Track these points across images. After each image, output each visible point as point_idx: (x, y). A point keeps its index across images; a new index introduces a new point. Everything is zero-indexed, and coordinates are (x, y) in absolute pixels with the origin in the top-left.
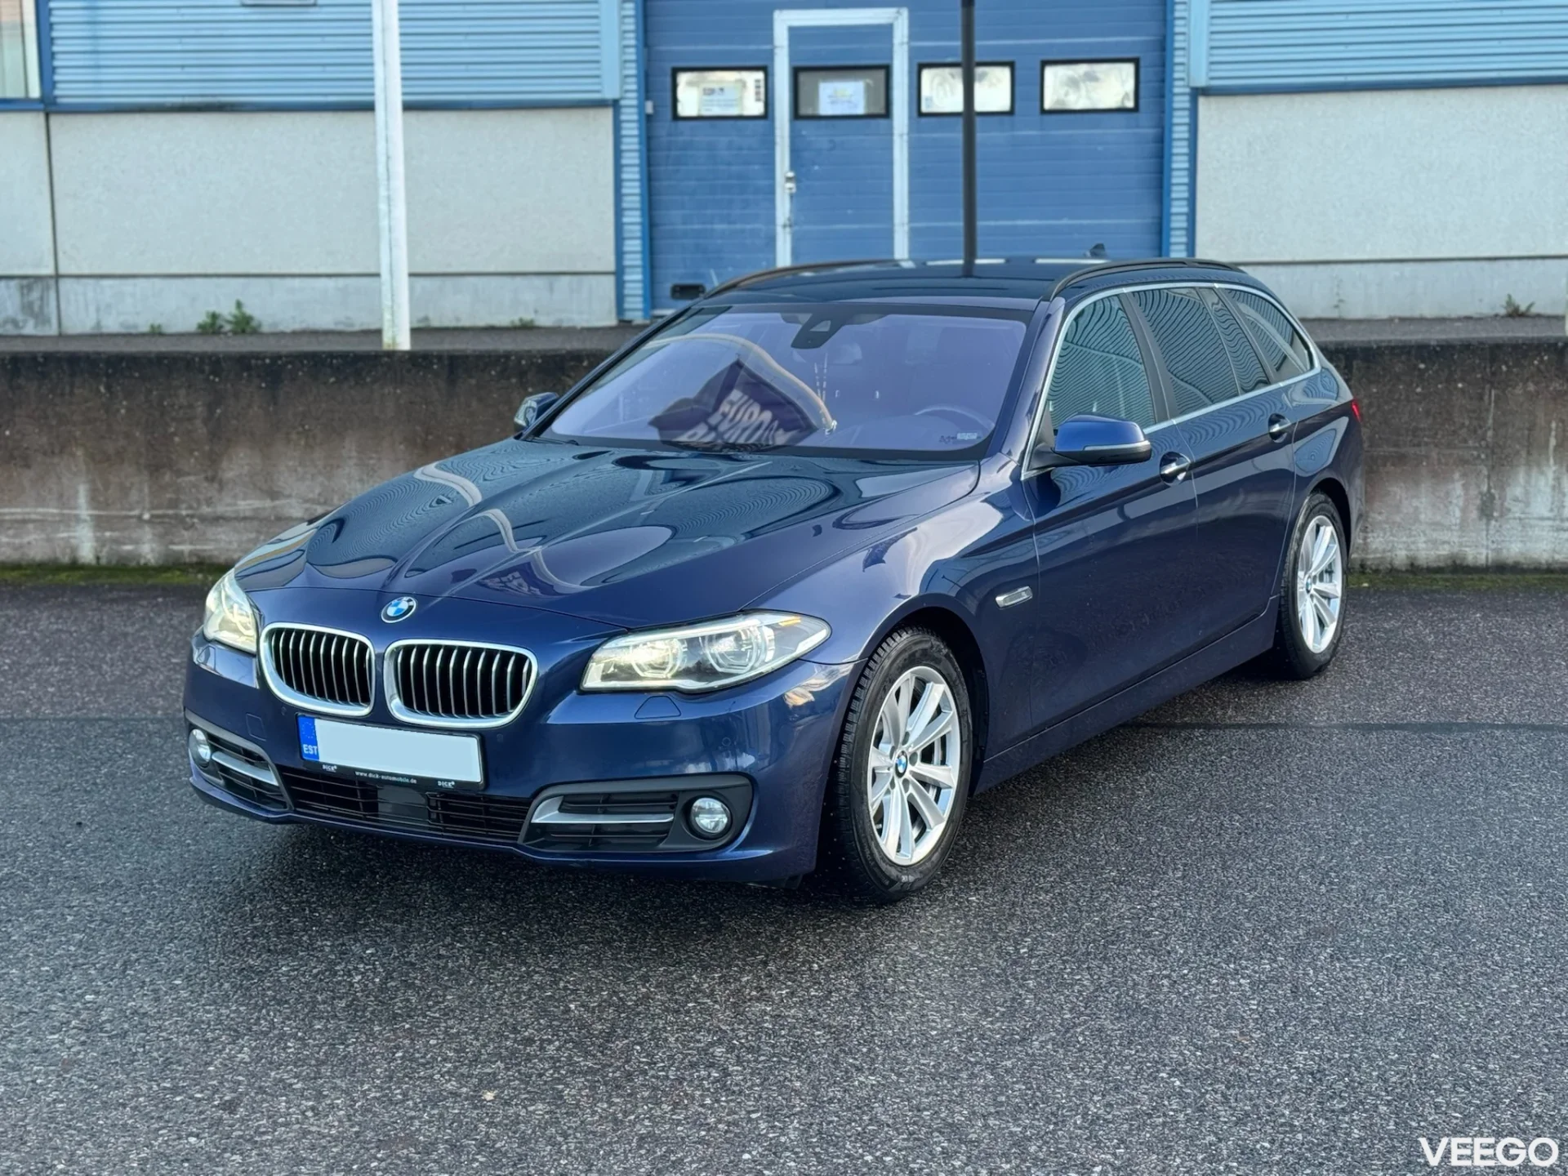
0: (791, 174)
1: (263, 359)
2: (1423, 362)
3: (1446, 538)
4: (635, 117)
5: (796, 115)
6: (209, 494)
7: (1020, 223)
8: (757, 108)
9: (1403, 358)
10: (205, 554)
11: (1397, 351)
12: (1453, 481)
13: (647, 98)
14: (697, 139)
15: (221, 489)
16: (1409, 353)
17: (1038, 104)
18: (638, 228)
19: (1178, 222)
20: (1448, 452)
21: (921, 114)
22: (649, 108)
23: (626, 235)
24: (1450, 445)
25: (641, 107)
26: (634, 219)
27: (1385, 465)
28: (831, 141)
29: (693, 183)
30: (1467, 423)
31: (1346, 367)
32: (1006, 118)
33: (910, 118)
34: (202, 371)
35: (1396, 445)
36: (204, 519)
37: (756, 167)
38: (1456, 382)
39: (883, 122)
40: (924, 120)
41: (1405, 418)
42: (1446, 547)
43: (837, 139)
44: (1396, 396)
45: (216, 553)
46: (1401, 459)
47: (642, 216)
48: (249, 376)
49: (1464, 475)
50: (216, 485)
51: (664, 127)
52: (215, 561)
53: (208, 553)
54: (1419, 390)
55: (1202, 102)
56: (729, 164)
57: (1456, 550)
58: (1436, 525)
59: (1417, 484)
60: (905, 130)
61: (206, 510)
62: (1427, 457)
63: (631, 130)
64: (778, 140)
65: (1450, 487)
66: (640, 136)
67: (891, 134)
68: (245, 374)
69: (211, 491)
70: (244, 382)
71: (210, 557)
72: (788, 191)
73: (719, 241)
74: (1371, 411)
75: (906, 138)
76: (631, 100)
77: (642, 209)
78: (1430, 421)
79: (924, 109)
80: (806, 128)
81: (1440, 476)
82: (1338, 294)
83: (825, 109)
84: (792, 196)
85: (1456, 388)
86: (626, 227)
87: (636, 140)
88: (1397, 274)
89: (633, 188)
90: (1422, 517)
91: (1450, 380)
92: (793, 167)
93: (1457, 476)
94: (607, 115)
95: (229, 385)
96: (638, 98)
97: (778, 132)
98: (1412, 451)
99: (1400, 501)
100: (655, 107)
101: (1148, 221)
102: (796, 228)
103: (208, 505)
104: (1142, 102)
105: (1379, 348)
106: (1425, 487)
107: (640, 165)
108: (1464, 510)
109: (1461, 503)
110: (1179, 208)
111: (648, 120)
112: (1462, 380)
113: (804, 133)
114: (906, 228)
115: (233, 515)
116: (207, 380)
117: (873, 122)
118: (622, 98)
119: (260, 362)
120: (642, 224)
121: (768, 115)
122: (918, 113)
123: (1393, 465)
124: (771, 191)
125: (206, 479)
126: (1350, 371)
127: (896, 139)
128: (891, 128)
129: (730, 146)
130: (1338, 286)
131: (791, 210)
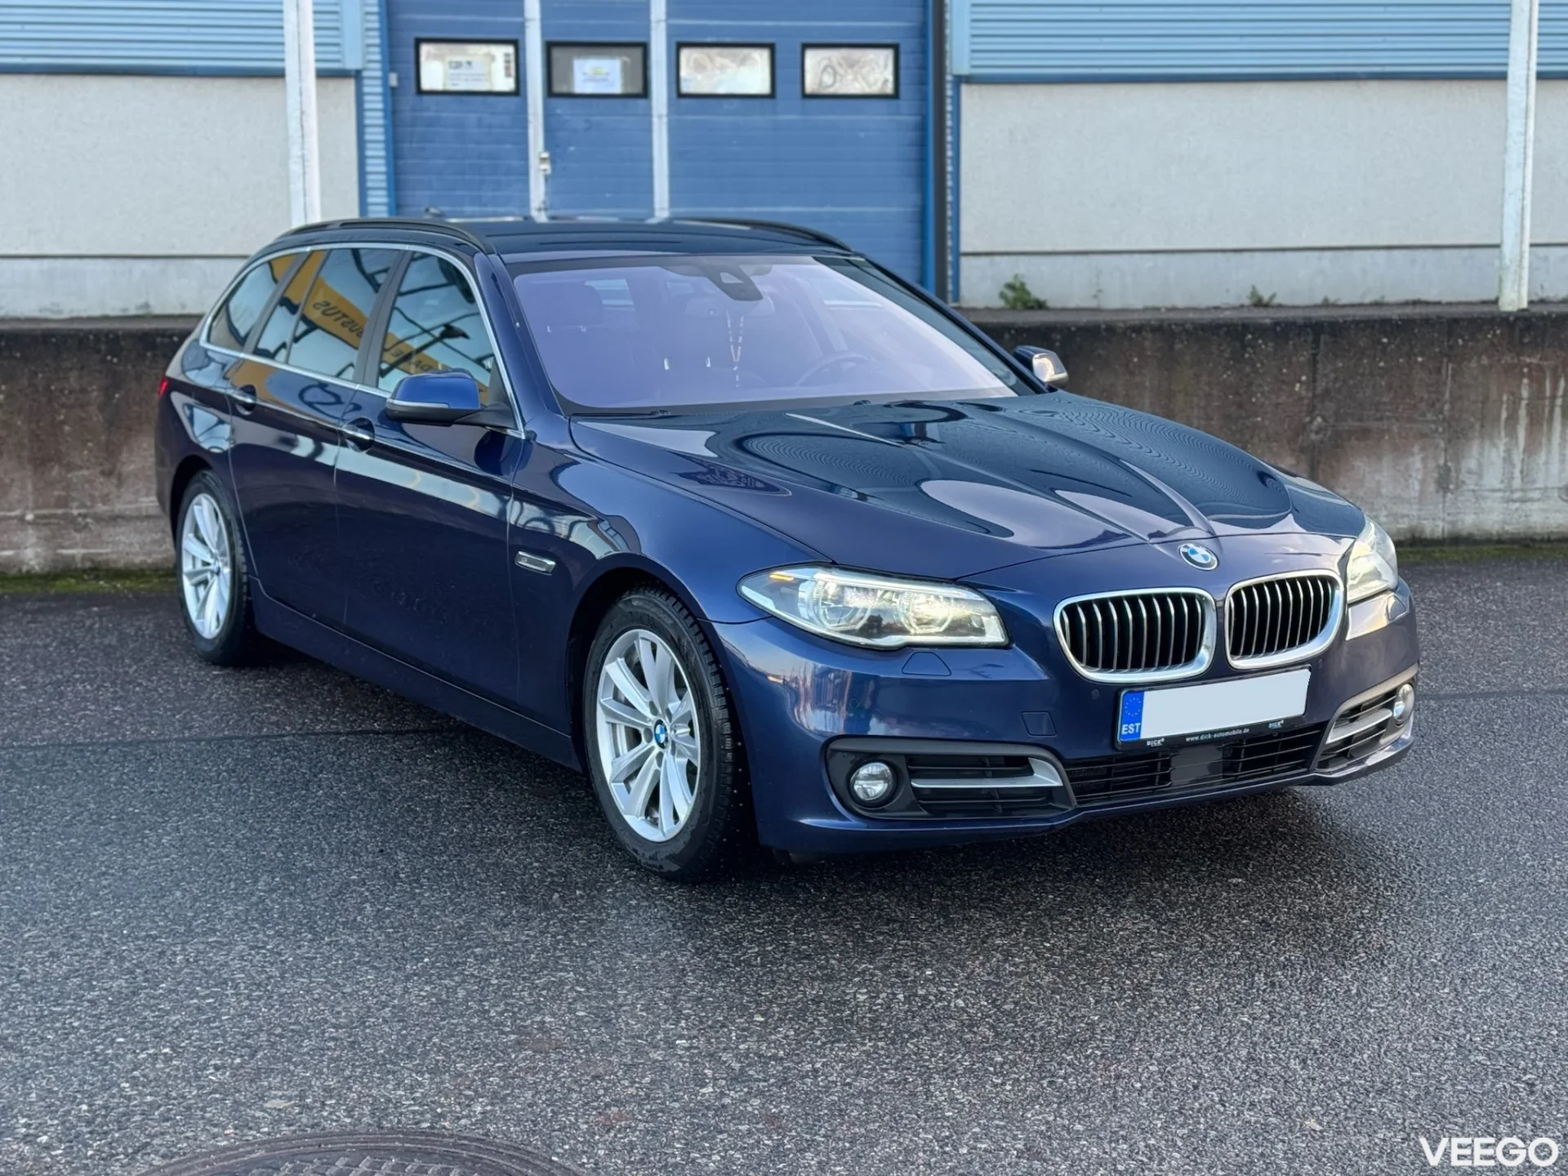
0: (545, 155)
1: (171, 337)
2: (1386, 336)
3: (1405, 512)
4: (379, 90)
5: (550, 92)
6: (106, 491)
7: (783, 209)
8: (507, 84)
9: (1368, 332)
10: (100, 558)
11: (1362, 325)
12: (1413, 454)
13: (391, 70)
14: (444, 115)
15: (120, 484)
16: (1373, 327)
17: (799, 87)
20: (1408, 426)
21: (680, 95)
22: (393, 80)
24: (1411, 420)
25: (385, 79)
27: (1349, 439)
29: (440, 162)
30: (1426, 396)
31: (1313, 342)
32: (768, 102)
33: (669, 98)
34: (98, 351)
35: (1361, 420)
36: (98, 519)
37: (508, 146)
38: (1416, 356)
39: (641, 102)
40: (684, 101)
41: (1369, 392)
42: (1406, 520)
43: (594, 119)
44: (1361, 371)
45: (114, 557)
46: (1365, 433)
48: (154, 356)
49: (1423, 449)
50: (114, 480)
51: (409, 100)
52: (112, 565)
53: (105, 557)
54: (1382, 364)
55: (965, 89)
56: (479, 142)
57: (1414, 523)
58: (1398, 499)
59: (1380, 458)
60: (664, 111)
61: (101, 508)
62: (1388, 431)
63: (375, 103)
64: (531, 118)
65: (1411, 460)
66: (384, 110)
67: (651, 116)
68: (149, 354)
69: (109, 486)
70: (147, 362)
71: (107, 561)
72: (542, 174)
74: (1337, 386)
75: (665, 120)
76: (374, 72)
77: (388, 189)
78: (1392, 395)
79: (684, 89)
80: (561, 106)
81: (1401, 450)
82: (1097, 284)
83: (580, 87)
84: (547, 178)
85: (1416, 362)
87: (380, 114)
88: (1150, 264)
89: (378, 166)
90: (1384, 491)
91: (1410, 355)
92: (547, 147)
93: (1416, 449)
94: (349, 86)
95: (130, 367)
96: (382, 70)
97: (531, 110)
98: (1374, 425)
99: (1364, 476)
100: (399, 79)
101: (910, 209)
102: (549, 212)
103: (104, 503)
104: (902, 88)
105: (1345, 322)
106: (1387, 461)
107: (385, 142)
108: (1423, 482)
109: (1420, 477)
111: (392, 94)
112: (1422, 354)
113: (559, 111)
114: (666, 213)
115: (135, 514)
116: (104, 361)
117: (631, 102)
118: (366, 69)
119: (166, 340)
121: (520, 90)
122: (677, 93)
123: (1358, 439)
124: (524, 173)
125: (103, 473)
126: (1318, 347)
127: (655, 120)
128: (649, 108)
129: (480, 124)
130: (1098, 276)
131: (547, 193)
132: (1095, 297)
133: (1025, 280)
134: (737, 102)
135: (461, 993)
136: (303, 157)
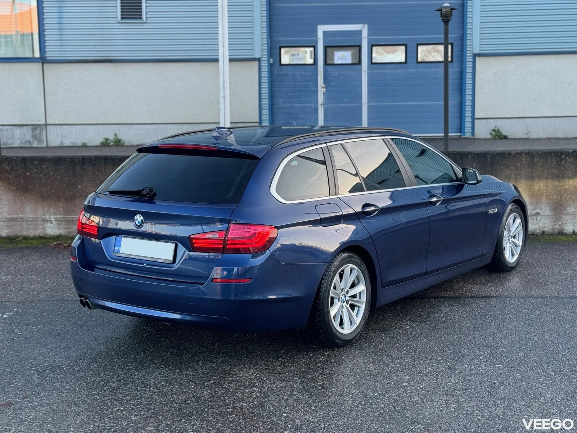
0: (324, 86)
4: (267, 65)
5: (326, 63)
7: (409, 103)
8: (311, 61)
13: (271, 57)
14: (289, 72)
17: (416, 59)
18: (267, 105)
19: (468, 103)
21: (372, 63)
22: (271, 61)
23: (263, 108)
25: (269, 61)
26: (266, 102)
28: (339, 73)
29: (287, 89)
32: (404, 65)
33: (368, 65)
37: (311, 83)
39: (358, 66)
40: (373, 65)
43: (341, 72)
47: (269, 101)
51: (276, 68)
55: (477, 59)
56: (301, 82)
60: (366, 69)
63: (265, 69)
64: (319, 73)
66: (268, 72)
67: (361, 71)
72: (323, 92)
73: (297, 110)
75: (366, 72)
76: (265, 58)
77: (269, 99)
79: (374, 61)
80: (330, 68)
82: (527, 129)
83: (337, 61)
84: (324, 94)
86: (263, 105)
87: (266, 73)
88: (549, 122)
89: (265, 91)
92: (324, 83)
94: (256, 64)
96: (268, 58)
97: (319, 70)
100: (274, 61)
101: (456, 103)
102: (325, 106)
104: (454, 59)
107: (268, 82)
110: (468, 98)
111: (271, 66)
113: (329, 70)
114: (366, 105)
117: (354, 66)
118: (262, 58)
120: (269, 104)
121: (315, 63)
122: (371, 63)
124: (316, 92)
127: (363, 72)
128: (361, 68)
129: (301, 75)
130: (528, 126)
131: (324, 99)
132: (527, 134)
133: (499, 128)
134: (392, 65)
135: (220, 393)
136: (224, 96)
